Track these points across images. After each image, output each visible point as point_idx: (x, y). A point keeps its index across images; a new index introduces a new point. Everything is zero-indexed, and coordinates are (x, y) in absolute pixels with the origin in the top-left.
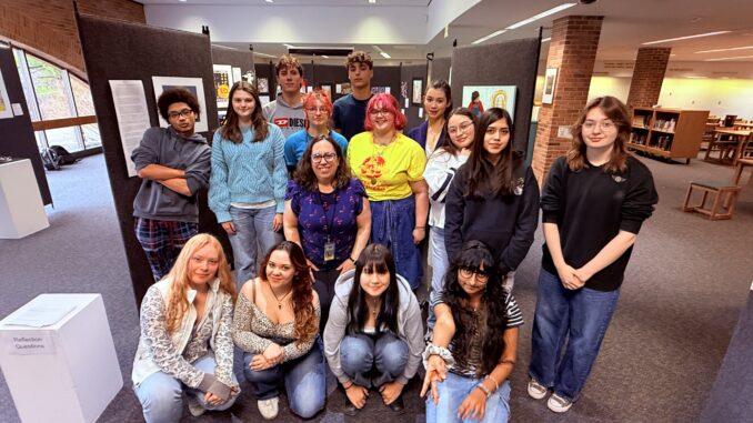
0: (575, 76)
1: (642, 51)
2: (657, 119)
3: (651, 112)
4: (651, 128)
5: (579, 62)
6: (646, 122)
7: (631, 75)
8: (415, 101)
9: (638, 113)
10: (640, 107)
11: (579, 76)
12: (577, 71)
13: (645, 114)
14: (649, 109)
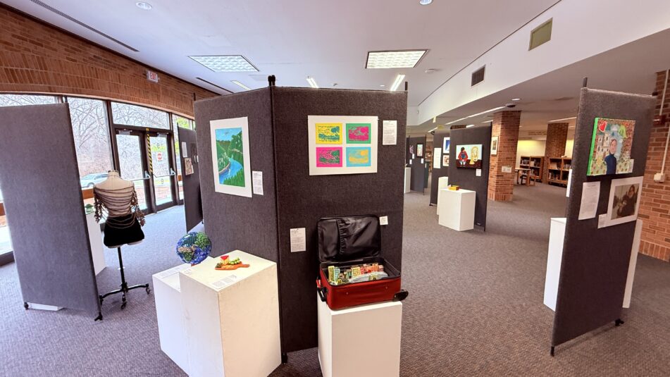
0: (509, 140)
1: (550, 125)
2: (565, 164)
3: (561, 160)
4: (562, 169)
5: (510, 133)
6: (559, 166)
7: (545, 139)
8: (418, 155)
9: (553, 161)
10: (554, 157)
11: (512, 140)
12: (509, 137)
13: (558, 162)
14: (559, 158)
